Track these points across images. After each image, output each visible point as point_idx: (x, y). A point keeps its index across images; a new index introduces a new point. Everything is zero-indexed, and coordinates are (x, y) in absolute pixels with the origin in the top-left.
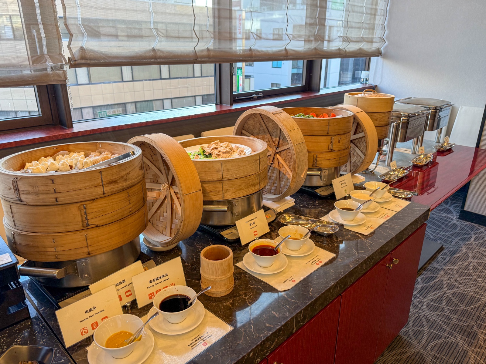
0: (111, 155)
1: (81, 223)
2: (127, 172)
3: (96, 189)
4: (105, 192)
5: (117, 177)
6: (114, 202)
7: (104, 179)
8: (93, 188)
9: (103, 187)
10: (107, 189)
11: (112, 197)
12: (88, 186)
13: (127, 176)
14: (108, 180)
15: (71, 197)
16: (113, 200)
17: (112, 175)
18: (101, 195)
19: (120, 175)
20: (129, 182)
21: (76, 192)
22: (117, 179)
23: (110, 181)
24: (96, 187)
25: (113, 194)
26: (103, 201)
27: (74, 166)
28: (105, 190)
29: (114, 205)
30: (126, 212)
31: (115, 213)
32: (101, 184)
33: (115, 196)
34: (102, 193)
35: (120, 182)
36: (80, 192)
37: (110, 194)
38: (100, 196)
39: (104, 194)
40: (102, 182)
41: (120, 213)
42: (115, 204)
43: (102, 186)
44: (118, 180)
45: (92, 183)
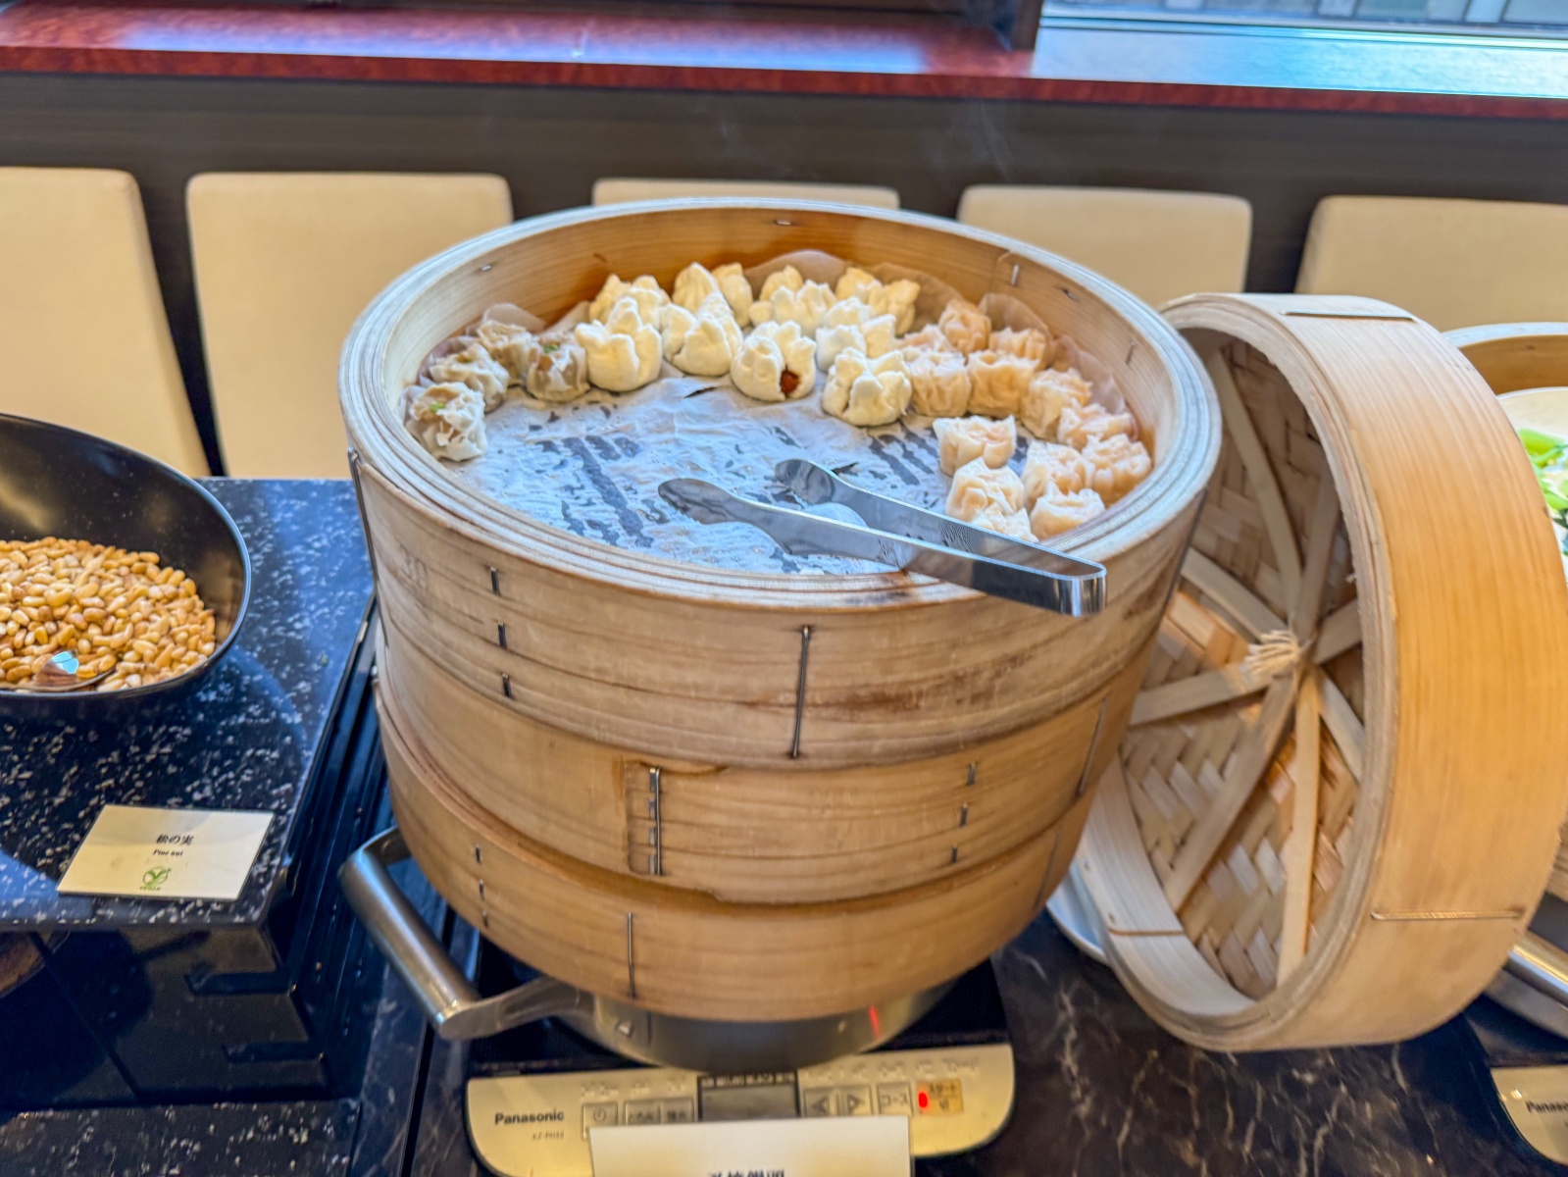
0: (1038, 370)
1: (621, 842)
2: (1012, 647)
3: (751, 716)
4: (804, 748)
5: (916, 676)
6: (849, 808)
7: (818, 675)
8: (730, 710)
9: (799, 717)
10: (822, 734)
11: (847, 781)
12: (697, 687)
13: (998, 675)
14: (848, 682)
15: (581, 709)
16: (848, 799)
17: (886, 666)
18: (771, 755)
19: (952, 667)
20: (1005, 710)
21: (621, 695)
22: (913, 689)
23: (863, 693)
24: (752, 705)
25: (858, 763)
26: (780, 790)
27: (808, 377)
28: (804, 735)
29: (844, 825)
30: (913, 867)
31: (844, 861)
32: (792, 698)
33: (872, 781)
34: (785, 745)
35: (933, 708)
36: (638, 700)
37: (838, 762)
38: (763, 761)
39: (793, 754)
40: (801, 689)
41: (874, 866)
42: (852, 819)
43: (792, 711)
44: (920, 695)
45: (728, 679)
